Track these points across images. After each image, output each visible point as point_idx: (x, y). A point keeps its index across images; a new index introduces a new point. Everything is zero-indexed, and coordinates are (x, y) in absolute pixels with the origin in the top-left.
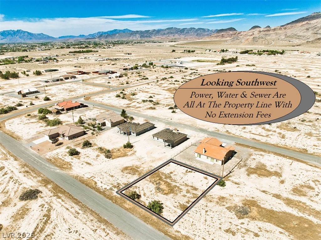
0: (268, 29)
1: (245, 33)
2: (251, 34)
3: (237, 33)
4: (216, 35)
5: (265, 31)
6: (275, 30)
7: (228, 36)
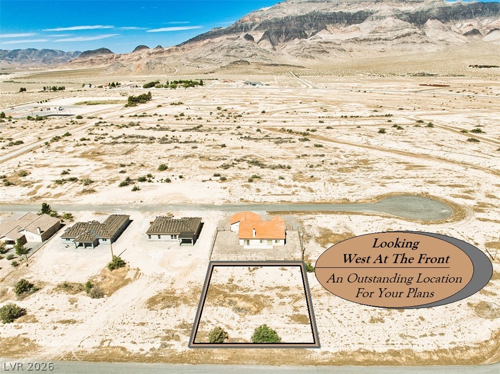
0: (160, 49)
1: (127, 57)
2: (137, 57)
3: (115, 57)
4: (80, 61)
5: (156, 53)
6: (169, 51)
7: (100, 61)
